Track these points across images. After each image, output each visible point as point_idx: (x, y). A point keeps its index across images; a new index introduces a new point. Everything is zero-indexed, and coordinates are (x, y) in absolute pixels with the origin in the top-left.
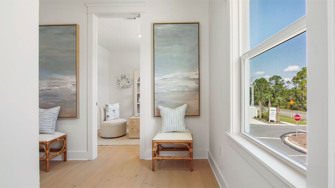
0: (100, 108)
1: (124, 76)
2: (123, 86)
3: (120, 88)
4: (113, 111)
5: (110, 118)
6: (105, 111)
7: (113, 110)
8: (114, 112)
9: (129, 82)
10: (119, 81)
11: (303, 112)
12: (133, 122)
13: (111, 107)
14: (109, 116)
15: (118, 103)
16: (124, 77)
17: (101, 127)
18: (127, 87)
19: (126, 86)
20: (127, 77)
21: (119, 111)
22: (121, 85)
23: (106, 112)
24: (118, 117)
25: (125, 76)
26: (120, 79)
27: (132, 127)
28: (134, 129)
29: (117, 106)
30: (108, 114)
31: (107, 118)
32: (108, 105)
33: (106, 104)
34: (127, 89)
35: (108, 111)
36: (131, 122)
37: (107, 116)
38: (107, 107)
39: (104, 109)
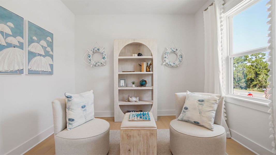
0: (53, 103)
1: (96, 49)
2: (95, 63)
3: (92, 66)
4: (82, 107)
5: (75, 124)
6: (65, 108)
7: (82, 104)
8: (85, 110)
9: (104, 58)
10: (89, 57)
11: (239, 90)
12: (129, 137)
13: (77, 100)
14: (73, 120)
15: (92, 91)
16: (96, 51)
17: (55, 131)
18: (102, 65)
19: (99, 64)
20: (101, 51)
21: (93, 106)
22: (93, 62)
23: (67, 110)
24: (93, 117)
25: (98, 49)
26: (91, 53)
27: (128, 147)
28: (132, 150)
29: (88, 98)
30: (70, 115)
31: (69, 124)
32: (71, 97)
33: (68, 94)
34: (102, 67)
35: (72, 109)
36: (125, 136)
37: (69, 120)
38: (68, 100)
39: (61, 104)
